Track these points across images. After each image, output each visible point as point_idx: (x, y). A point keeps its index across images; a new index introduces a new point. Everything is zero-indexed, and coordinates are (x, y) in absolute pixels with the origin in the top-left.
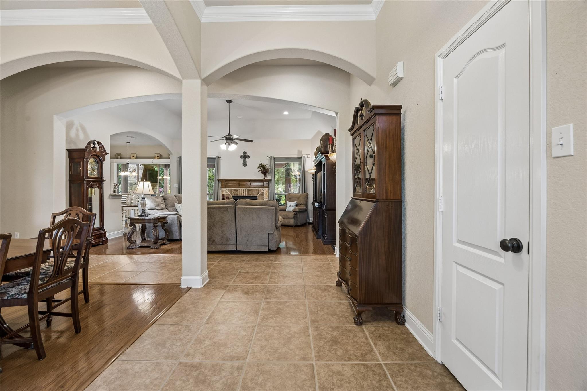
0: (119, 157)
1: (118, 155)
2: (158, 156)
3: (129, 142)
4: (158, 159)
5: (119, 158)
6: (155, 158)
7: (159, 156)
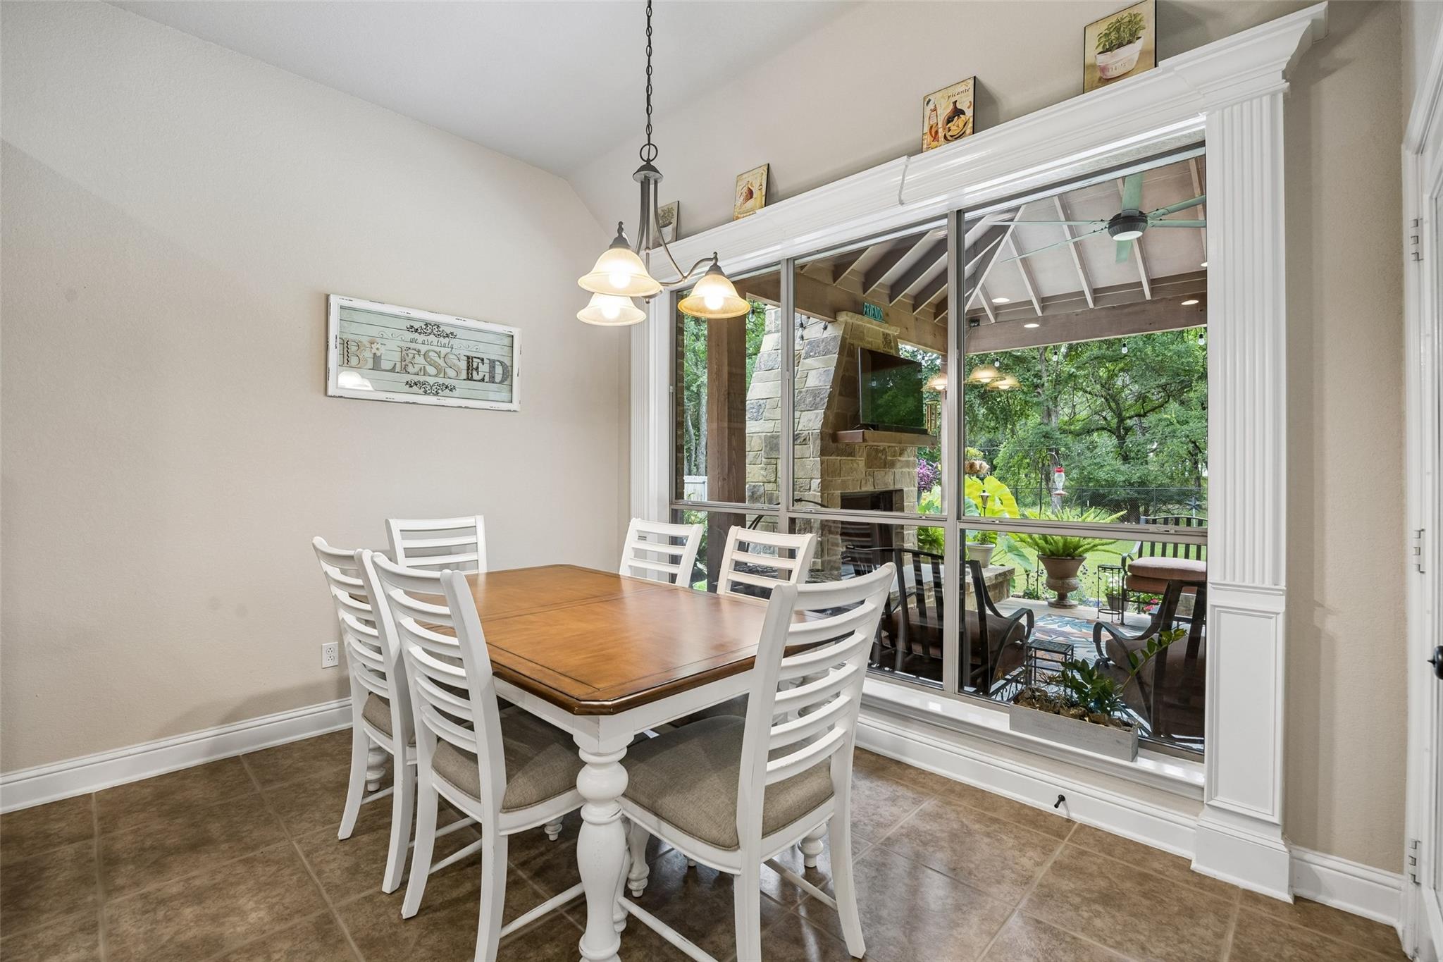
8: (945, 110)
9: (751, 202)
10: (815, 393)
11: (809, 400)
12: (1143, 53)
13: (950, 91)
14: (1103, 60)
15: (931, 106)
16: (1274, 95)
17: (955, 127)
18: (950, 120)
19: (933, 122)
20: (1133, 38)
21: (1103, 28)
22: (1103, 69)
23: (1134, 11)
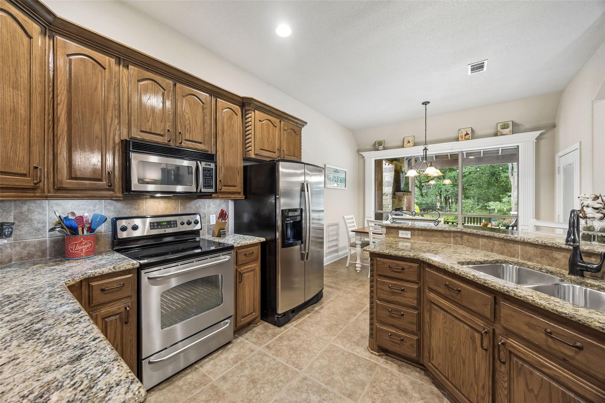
0: (382, 146)
1: (380, 144)
2: (467, 134)
3: (429, 102)
4: (468, 139)
5: (381, 149)
6: (460, 138)
7: (469, 132)
8: (464, 133)
9: (409, 144)
10: (389, 182)
11: (386, 184)
12: (510, 131)
13: (466, 129)
14: (502, 130)
15: (461, 131)
16: (533, 142)
17: (467, 137)
18: (466, 135)
19: (461, 135)
20: (508, 128)
21: (501, 124)
22: (502, 132)
23: (508, 122)
